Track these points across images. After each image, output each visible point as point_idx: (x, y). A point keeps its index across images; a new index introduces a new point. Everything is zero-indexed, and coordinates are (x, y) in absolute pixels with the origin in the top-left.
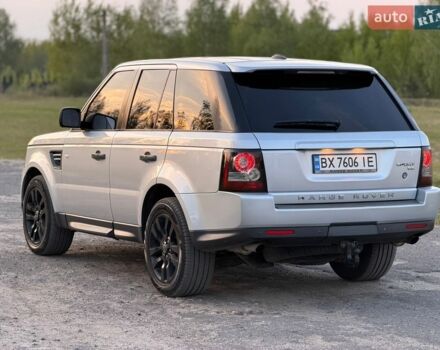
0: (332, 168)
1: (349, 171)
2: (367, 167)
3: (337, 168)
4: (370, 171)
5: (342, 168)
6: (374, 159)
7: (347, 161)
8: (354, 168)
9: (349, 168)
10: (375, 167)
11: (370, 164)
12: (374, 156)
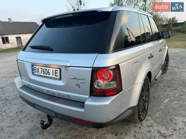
0: (38, 74)
1: (45, 77)
2: (54, 76)
3: (40, 74)
4: (55, 79)
5: (42, 74)
6: (58, 72)
7: (44, 71)
8: (47, 75)
9: (45, 75)
10: (59, 77)
11: (57, 74)
12: (59, 70)
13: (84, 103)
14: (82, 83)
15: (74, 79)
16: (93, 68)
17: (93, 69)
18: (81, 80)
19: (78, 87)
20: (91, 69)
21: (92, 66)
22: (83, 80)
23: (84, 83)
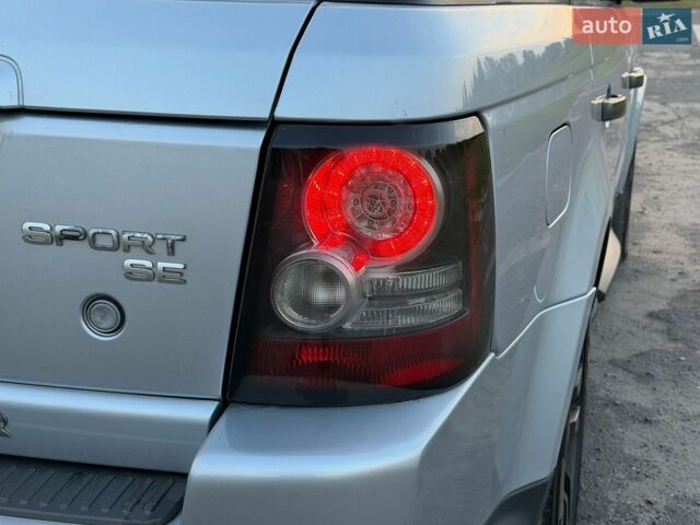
13: (185, 476)
14: (151, 276)
15: (63, 238)
16: (272, 125)
17: (273, 145)
18: (148, 249)
19: (109, 323)
20: (255, 139)
21: (264, 114)
22: (161, 248)
23: (177, 278)
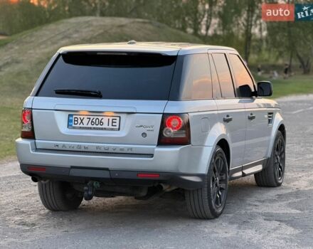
0: (81, 125)
2: (110, 127)
3: (85, 126)
4: (112, 129)
5: (90, 125)
6: (118, 121)
7: (94, 120)
8: (99, 126)
9: (95, 126)
10: (117, 127)
11: (114, 124)
12: (118, 119)
14: (150, 130)
15: (140, 126)
16: (163, 114)
18: (149, 127)
19: (144, 136)
20: (161, 115)
21: (162, 112)
22: (151, 127)
